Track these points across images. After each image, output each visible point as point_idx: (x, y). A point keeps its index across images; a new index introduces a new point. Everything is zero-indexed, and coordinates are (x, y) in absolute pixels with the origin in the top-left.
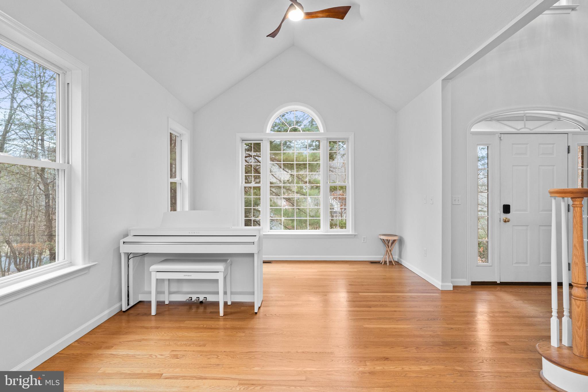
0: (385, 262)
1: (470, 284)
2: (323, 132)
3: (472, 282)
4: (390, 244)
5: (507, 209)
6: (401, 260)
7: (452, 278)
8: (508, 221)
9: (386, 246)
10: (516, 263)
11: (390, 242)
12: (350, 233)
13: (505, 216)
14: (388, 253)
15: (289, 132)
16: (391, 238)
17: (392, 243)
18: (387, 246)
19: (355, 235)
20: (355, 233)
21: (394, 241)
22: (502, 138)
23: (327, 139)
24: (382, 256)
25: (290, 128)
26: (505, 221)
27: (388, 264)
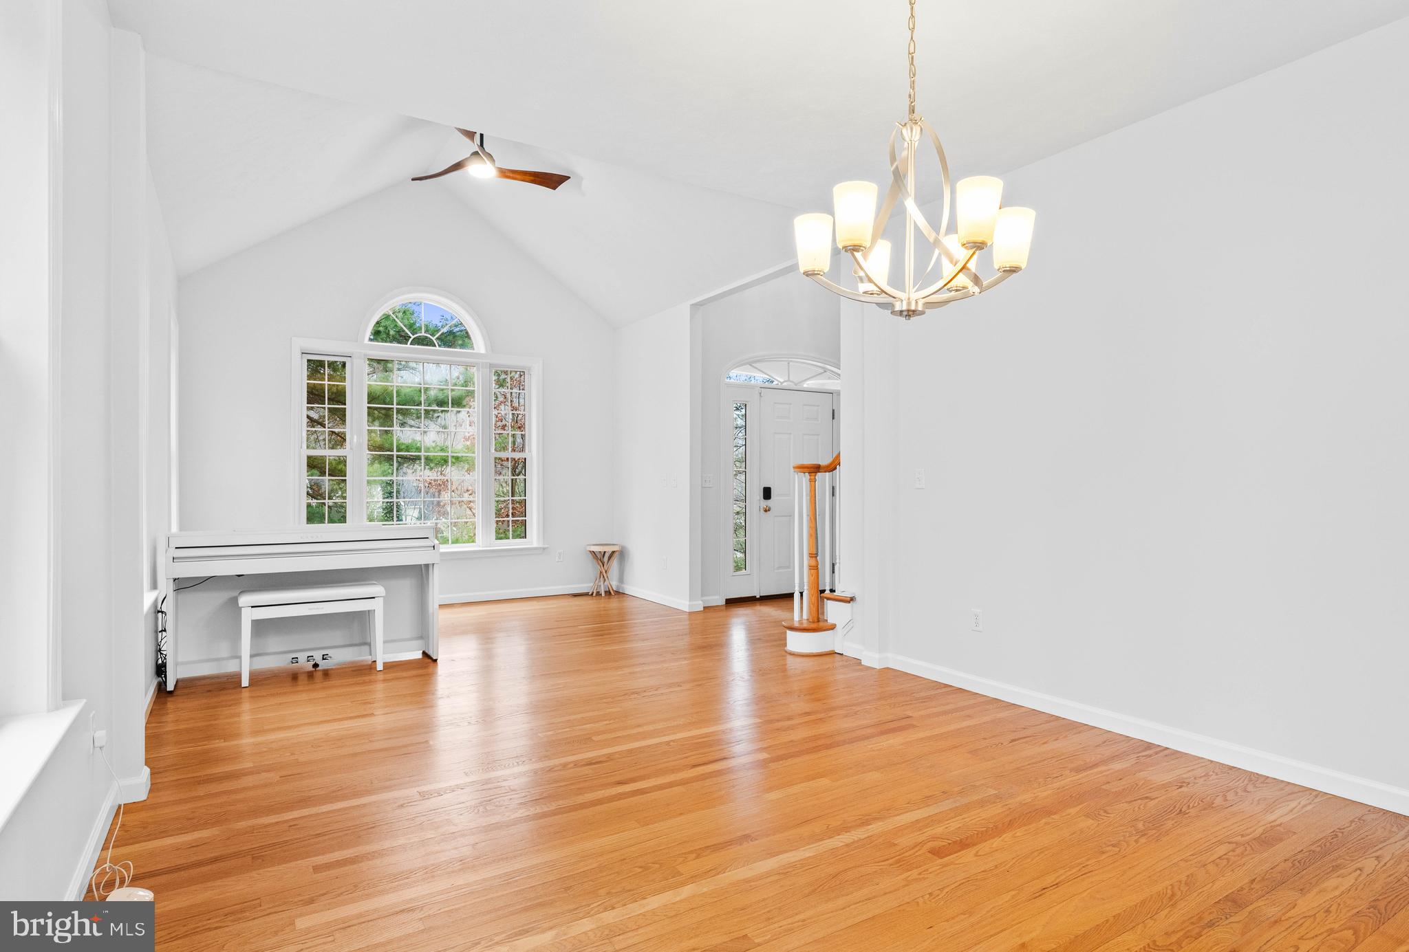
0: (598, 594)
1: (723, 603)
2: (483, 351)
3: (727, 600)
4: (606, 559)
5: (767, 493)
6: (623, 585)
7: (702, 596)
8: (769, 510)
9: (599, 564)
10: (779, 568)
11: (607, 555)
12: (535, 545)
13: (765, 503)
14: (602, 576)
15: (411, 344)
16: (609, 549)
17: (610, 558)
18: (601, 564)
19: (544, 549)
20: (544, 544)
21: (613, 552)
22: (762, 394)
23: (491, 366)
24: (592, 584)
25: (413, 337)
26: (766, 511)
27: (603, 595)
